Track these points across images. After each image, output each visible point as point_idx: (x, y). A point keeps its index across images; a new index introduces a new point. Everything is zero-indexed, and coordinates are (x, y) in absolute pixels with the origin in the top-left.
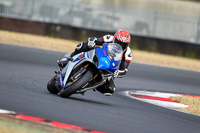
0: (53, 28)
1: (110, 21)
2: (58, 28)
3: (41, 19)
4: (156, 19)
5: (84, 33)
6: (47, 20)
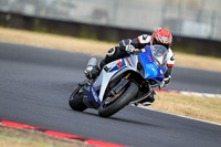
1: (65, 9)
2: (8, 17)
5: (37, 22)
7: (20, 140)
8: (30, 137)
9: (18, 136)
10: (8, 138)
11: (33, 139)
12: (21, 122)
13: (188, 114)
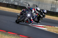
0: (9, 5)
3: (6, 3)
4: (39, 3)
6: (7, 3)
7: (13, 37)
8: (15, 36)
9: (12, 36)
10: (10, 36)
11: (16, 37)
12: (13, 32)
13: (57, 32)
